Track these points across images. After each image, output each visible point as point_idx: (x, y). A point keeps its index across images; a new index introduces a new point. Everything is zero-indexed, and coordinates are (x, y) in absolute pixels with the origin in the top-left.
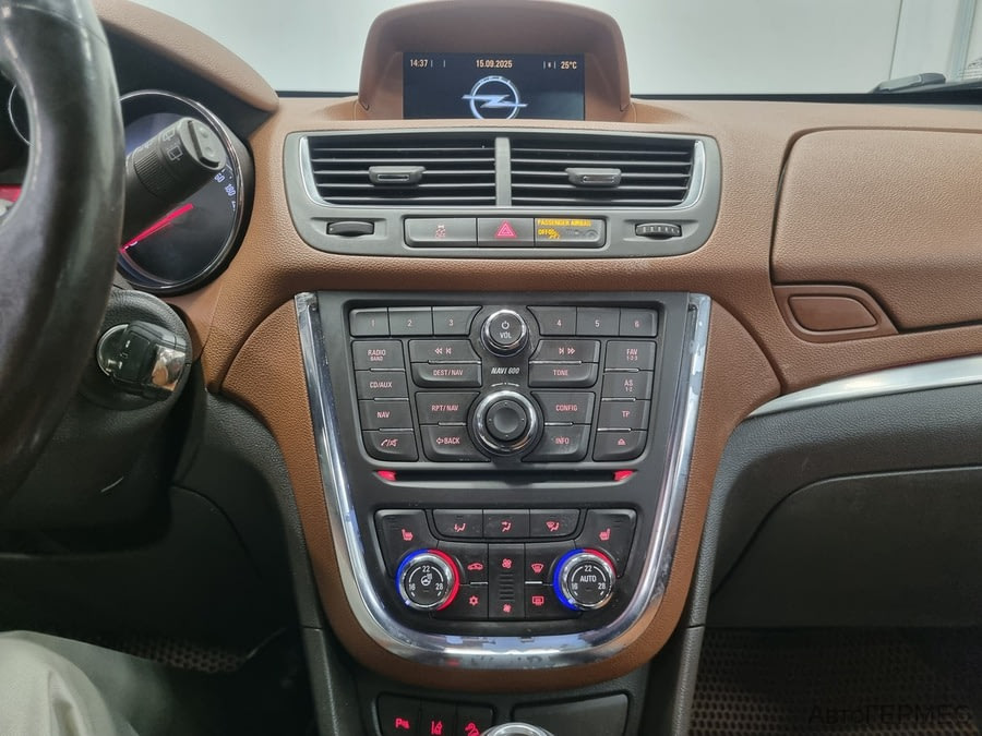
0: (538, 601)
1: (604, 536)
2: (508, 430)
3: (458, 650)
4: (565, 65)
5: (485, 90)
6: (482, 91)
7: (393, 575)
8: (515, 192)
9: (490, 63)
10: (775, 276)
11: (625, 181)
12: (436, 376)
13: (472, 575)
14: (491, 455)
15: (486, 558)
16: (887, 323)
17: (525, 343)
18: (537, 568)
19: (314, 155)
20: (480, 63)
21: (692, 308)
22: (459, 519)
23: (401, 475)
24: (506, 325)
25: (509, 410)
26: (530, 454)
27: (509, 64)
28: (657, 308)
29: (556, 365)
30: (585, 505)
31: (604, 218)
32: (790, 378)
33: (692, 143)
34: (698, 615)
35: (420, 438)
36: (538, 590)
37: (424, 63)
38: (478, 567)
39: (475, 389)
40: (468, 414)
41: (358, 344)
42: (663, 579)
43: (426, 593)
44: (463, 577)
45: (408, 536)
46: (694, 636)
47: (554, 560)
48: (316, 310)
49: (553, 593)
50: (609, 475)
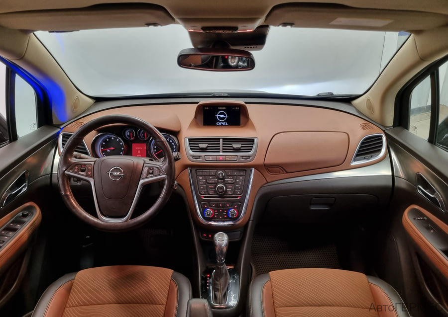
0: (225, 216)
1: (236, 207)
2: (221, 191)
3: (213, 223)
4: (236, 108)
5: (220, 114)
6: (219, 114)
7: (204, 212)
8: (223, 149)
9: (221, 108)
10: (264, 165)
11: (242, 147)
12: (210, 182)
13: (216, 212)
14: (218, 194)
15: (217, 210)
16: (285, 172)
17: (224, 176)
18: (225, 211)
19: (189, 142)
20: (219, 108)
21: (251, 170)
22: (213, 204)
23: (205, 197)
24: (221, 174)
25: (221, 188)
26: (224, 194)
27: (224, 108)
28: (246, 170)
29: (229, 180)
30: (233, 202)
31: (237, 156)
32: (268, 181)
33: (254, 140)
34: (251, 219)
35: (207, 191)
36: (225, 215)
37: (207, 108)
38: (216, 211)
39: (216, 184)
40: (215, 188)
41: (198, 176)
42: (245, 213)
43: (209, 215)
44: (214, 213)
45: (206, 206)
46: (251, 222)
47: (228, 210)
48: (191, 170)
49: (228, 215)
50: (237, 197)
